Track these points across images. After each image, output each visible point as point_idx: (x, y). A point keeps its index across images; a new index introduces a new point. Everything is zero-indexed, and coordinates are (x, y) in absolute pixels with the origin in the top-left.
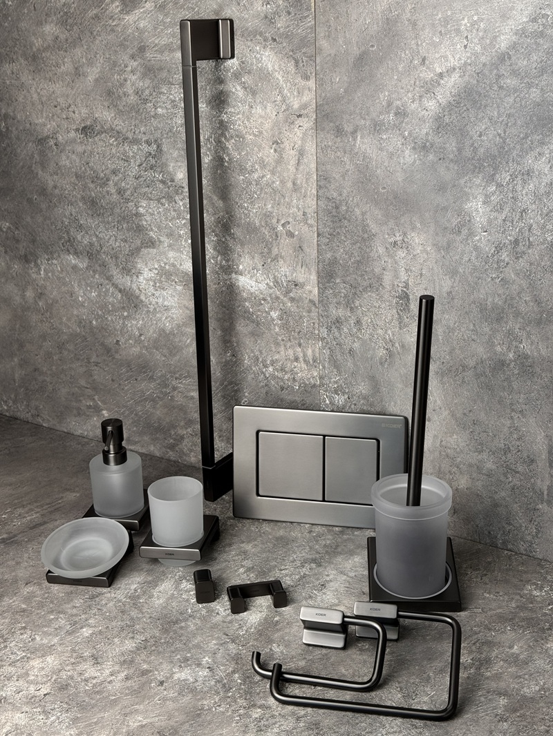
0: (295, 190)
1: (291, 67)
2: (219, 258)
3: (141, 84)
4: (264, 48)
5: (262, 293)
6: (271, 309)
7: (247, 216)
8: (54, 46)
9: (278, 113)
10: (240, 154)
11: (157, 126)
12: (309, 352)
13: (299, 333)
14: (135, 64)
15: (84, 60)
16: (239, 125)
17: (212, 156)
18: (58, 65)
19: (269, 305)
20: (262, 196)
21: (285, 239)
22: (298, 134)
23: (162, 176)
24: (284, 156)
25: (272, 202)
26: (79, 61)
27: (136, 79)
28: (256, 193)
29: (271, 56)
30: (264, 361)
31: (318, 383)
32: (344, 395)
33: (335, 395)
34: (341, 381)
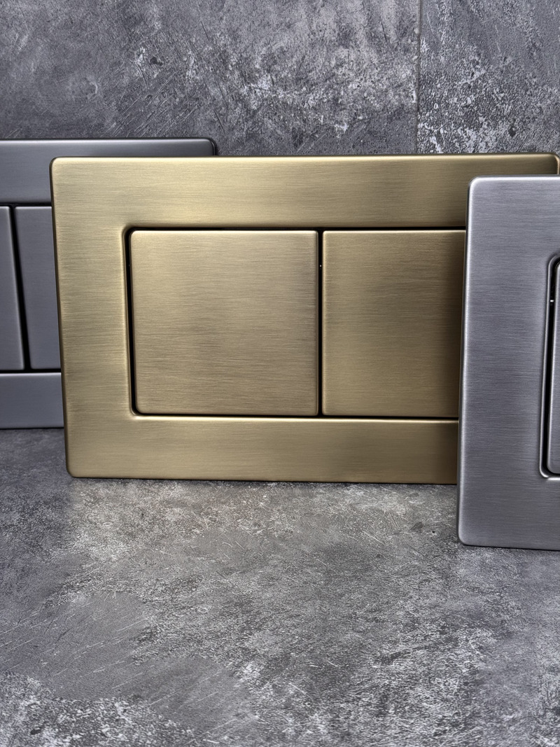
31: (414, 102)
32: (497, 124)
33: (467, 130)
34: (490, 81)
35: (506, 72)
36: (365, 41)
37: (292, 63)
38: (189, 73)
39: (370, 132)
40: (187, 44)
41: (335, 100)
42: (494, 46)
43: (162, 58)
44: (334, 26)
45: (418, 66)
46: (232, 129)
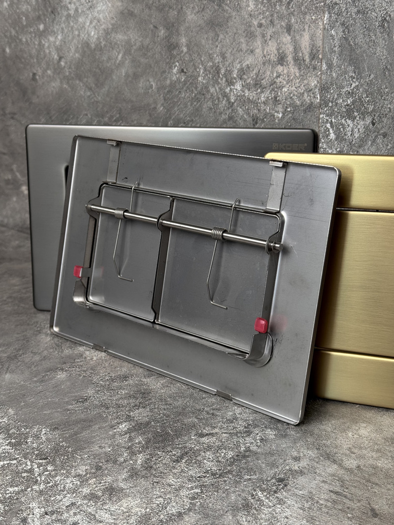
31: (318, 101)
32: (364, 117)
33: (347, 120)
34: (361, 90)
35: (370, 84)
36: (292, 62)
37: (253, 74)
38: (200, 79)
39: (294, 119)
40: (199, 61)
41: (276, 98)
42: (364, 67)
43: (187, 69)
44: (276, 52)
45: (321, 78)
46: (221, 113)
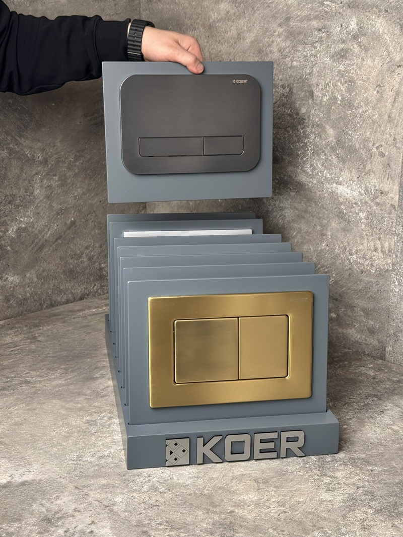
0: (390, 122)
1: (397, 30)
2: (325, 171)
3: (284, 44)
4: (378, 17)
5: (354, 199)
6: (360, 211)
7: (350, 140)
8: (225, 18)
9: (383, 64)
10: (350, 94)
11: (291, 75)
12: (386, 245)
13: (380, 229)
14: (282, 30)
15: (245, 28)
16: (353, 73)
17: (329, 96)
18: (226, 32)
19: (359, 208)
20: (364, 125)
21: (378, 158)
22: (397, 79)
23: (291, 111)
24: (384, 96)
25: (370, 130)
26: (241, 29)
27: (281, 41)
28: (359, 124)
29: (383, 23)
30: (350, 250)
